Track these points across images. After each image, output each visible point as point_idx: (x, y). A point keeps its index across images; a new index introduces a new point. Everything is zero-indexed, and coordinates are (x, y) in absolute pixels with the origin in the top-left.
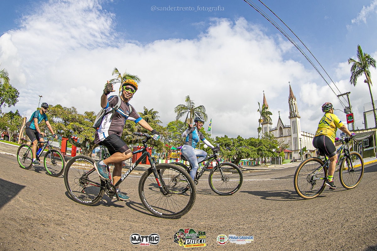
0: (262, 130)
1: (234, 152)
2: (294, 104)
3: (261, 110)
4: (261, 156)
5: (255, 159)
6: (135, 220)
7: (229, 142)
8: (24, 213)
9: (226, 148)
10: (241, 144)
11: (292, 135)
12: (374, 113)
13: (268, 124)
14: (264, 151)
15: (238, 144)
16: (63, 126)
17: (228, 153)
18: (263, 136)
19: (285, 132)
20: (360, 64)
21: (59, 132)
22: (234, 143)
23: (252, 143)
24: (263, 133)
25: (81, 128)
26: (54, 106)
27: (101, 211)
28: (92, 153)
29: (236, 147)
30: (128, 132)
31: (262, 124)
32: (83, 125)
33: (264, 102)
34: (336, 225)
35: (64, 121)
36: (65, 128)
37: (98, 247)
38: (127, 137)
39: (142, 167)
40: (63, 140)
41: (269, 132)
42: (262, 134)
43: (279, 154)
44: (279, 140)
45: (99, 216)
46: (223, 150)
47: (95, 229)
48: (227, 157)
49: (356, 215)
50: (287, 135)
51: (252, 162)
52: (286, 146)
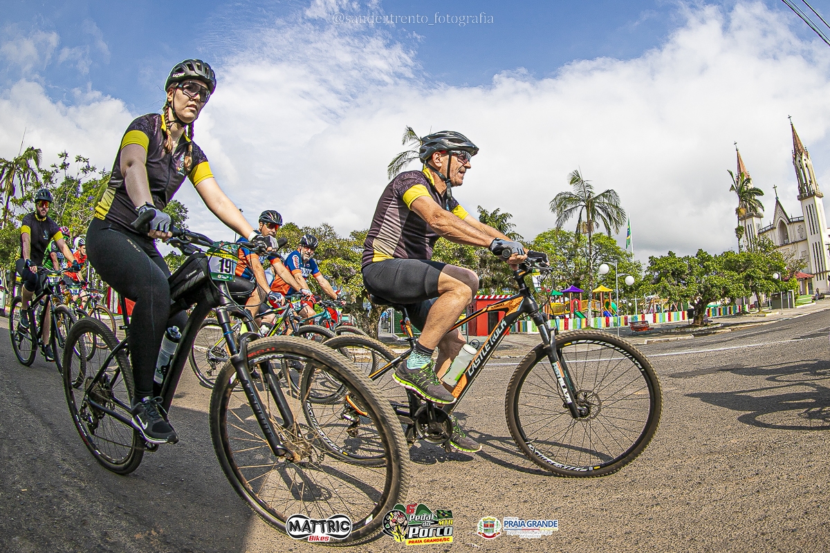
0: (744, 232)
1: (694, 287)
2: (807, 167)
3: (739, 188)
7: (680, 267)
9: (675, 280)
10: (707, 268)
11: (809, 239)
13: (756, 218)
15: (700, 269)
19: (793, 232)
22: (691, 268)
23: (731, 264)
31: (744, 219)
42: (745, 242)
44: (783, 252)
50: (797, 240)
51: (730, 308)
52: (800, 264)
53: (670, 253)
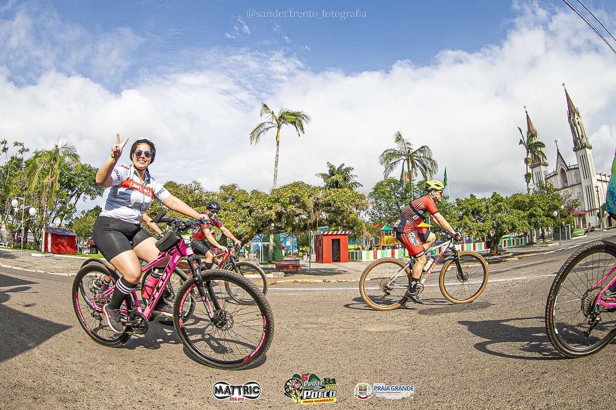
0: (532, 178)
1: (489, 223)
2: (579, 124)
3: (526, 142)
4: (535, 227)
5: (526, 234)
7: (479, 206)
9: (474, 218)
10: (499, 207)
11: (582, 183)
13: (541, 166)
14: (540, 216)
15: (494, 208)
17: (479, 227)
18: (536, 188)
19: (571, 177)
22: (487, 208)
23: (518, 204)
24: (535, 182)
29: (492, 213)
31: (532, 167)
33: (529, 127)
39: (333, 268)
41: (544, 181)
42: (532, 185)
43: (564, 220)
44: (562, 193)
46: (470, 224)
48: (478, 234)
50: (574, 184)
51: (521, 239)
52: (576, 203)
53: (472, 196)
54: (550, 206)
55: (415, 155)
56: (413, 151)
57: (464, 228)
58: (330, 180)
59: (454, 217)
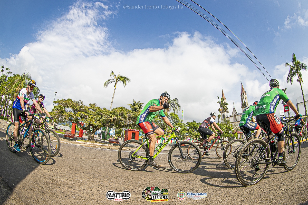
2: (245, 97)
3: (220, 102)
6: (127, 183)
8: (45, 179)
9: (194, 130)
12: (304, 104)
13: (226, 112)
16: (73, 114)
17: (196, 134)
18: (222, 121)
19: (238, 118)
20: (293, 67)
21: (70, 119)
25: (86, 116)
26: (66, 99)
27: (102, 177)
28: (94, 134)
30: (121, 118)
32: (88, 114)
33: (222, 96)
34: (275, 187)
35: (73, 111)
36: (74, 116)
37: (100, 203)
38: (120, 122)
39: (132, 144)
40: (73, 125)
41: (226, 118)
43: (233, 135)
44: (234, 124)
45: (100, 181)
46: (192, 132)
47: (98, 190)
48: (195, 137)
49: (290, 180)
53: (194, 121)
54: (227, 129)
55: (171, 102)
56: (171, 100)
57: (189, 134)
58: (133, 107)
59: (185, 129)
